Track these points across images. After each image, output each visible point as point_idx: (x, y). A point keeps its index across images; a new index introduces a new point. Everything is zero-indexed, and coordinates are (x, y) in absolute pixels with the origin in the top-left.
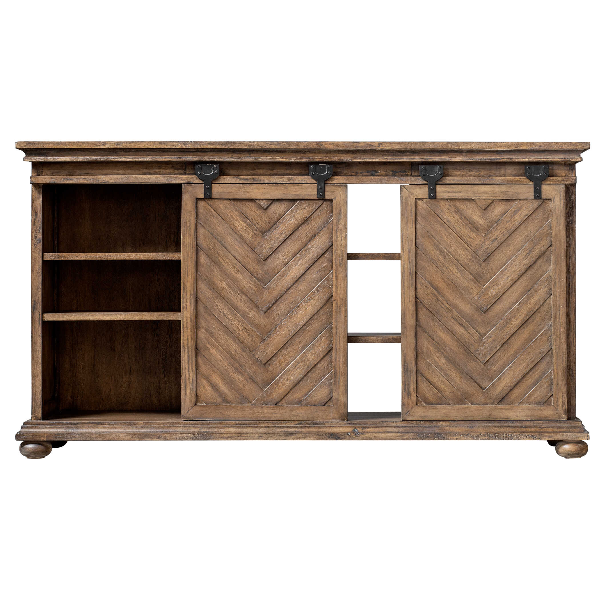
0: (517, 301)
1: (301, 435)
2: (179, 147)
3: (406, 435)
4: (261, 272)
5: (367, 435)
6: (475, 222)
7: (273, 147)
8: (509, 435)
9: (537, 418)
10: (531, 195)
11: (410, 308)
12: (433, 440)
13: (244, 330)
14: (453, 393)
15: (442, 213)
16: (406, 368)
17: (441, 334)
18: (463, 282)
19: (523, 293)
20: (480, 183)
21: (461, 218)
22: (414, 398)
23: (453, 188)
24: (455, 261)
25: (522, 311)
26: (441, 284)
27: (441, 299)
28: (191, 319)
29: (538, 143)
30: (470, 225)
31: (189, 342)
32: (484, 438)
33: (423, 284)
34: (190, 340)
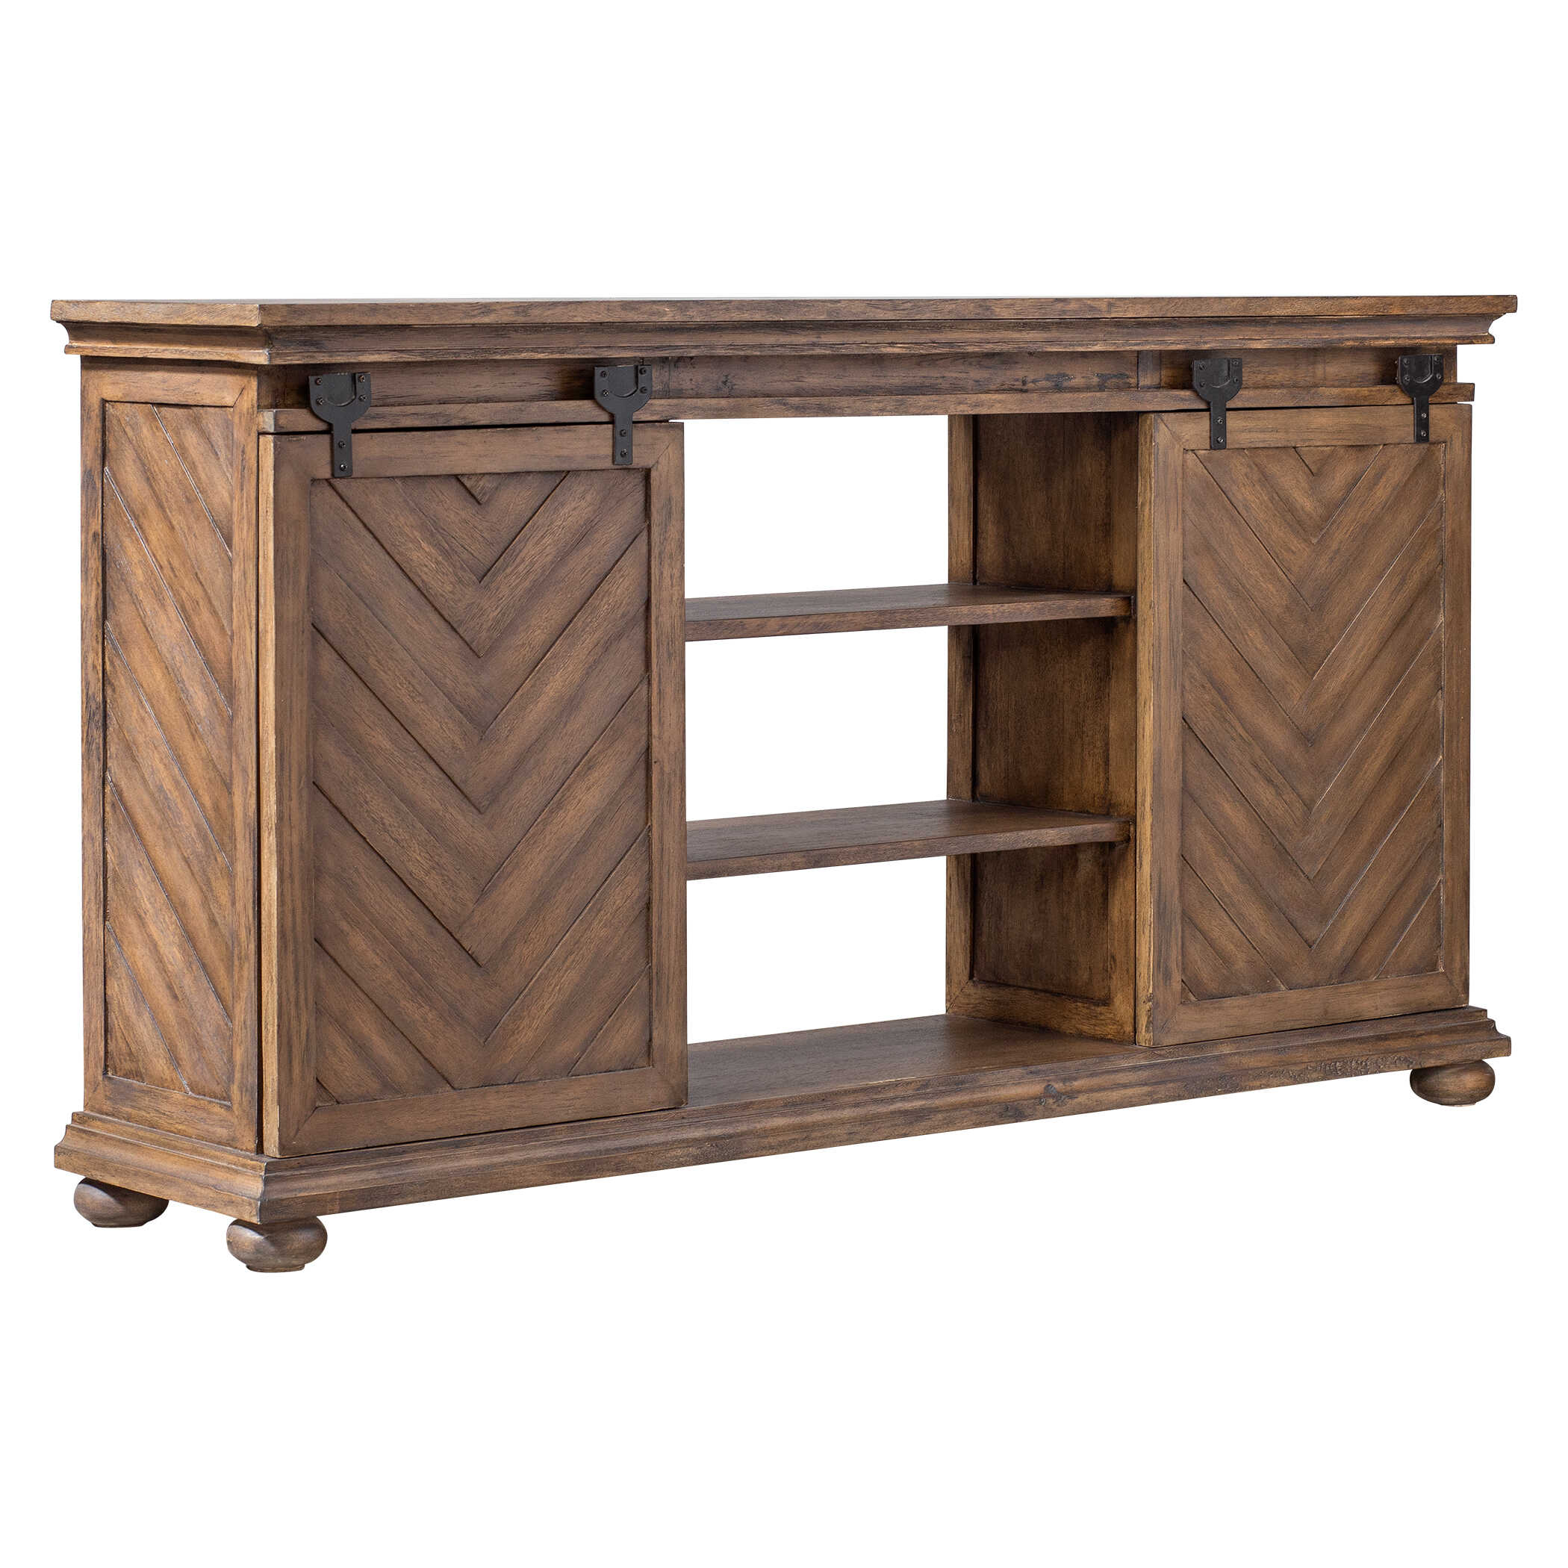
0: (1376, 710)
1: (940, 1116)
2: (669, 316)
3: (1162, 1090)
4: (472, 691)
5: (1082, 1099)
6: (1298, 507)
7: (881, 315)
8: (1361, 1063)
9: (1413, 1008)
10: (1408, 432)
11: (1171, 746)
12: (1215, 1094)
13: (434, 868)
14: (1250, 962)
15: (1235, 488)
16: (1162, 906)
17: (1228, 808)
18: (1273, 666)
19: (1387, 690)
20: (1292, 405)
21: (1272, 499)
22: (1177, 986)
23: (1259, 419)
24: (1258, 614)
25: (1385, 736)
26: (1229, 676)
27: (1230, 716)
28: (302, 850)
29: (1421, 301)
30: (1289, 516)
31: (298, 920)
32: (1314, 1075)
33: (1196, 680)
34: (299, 911)
